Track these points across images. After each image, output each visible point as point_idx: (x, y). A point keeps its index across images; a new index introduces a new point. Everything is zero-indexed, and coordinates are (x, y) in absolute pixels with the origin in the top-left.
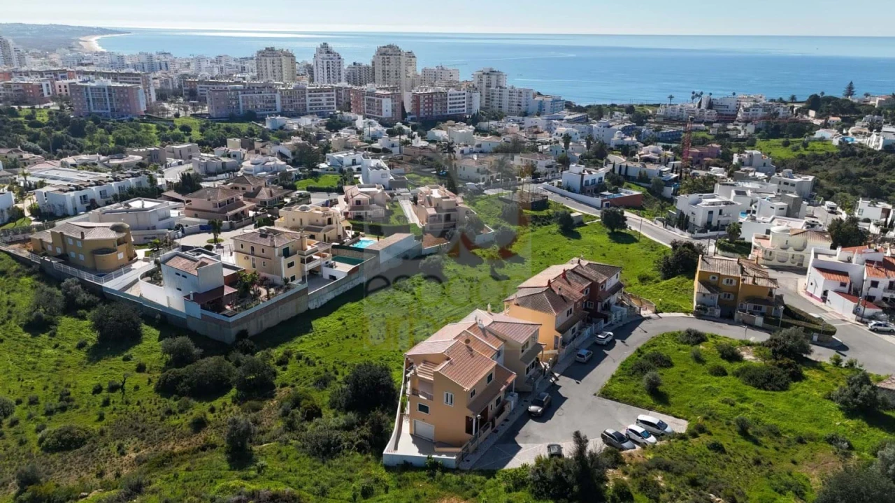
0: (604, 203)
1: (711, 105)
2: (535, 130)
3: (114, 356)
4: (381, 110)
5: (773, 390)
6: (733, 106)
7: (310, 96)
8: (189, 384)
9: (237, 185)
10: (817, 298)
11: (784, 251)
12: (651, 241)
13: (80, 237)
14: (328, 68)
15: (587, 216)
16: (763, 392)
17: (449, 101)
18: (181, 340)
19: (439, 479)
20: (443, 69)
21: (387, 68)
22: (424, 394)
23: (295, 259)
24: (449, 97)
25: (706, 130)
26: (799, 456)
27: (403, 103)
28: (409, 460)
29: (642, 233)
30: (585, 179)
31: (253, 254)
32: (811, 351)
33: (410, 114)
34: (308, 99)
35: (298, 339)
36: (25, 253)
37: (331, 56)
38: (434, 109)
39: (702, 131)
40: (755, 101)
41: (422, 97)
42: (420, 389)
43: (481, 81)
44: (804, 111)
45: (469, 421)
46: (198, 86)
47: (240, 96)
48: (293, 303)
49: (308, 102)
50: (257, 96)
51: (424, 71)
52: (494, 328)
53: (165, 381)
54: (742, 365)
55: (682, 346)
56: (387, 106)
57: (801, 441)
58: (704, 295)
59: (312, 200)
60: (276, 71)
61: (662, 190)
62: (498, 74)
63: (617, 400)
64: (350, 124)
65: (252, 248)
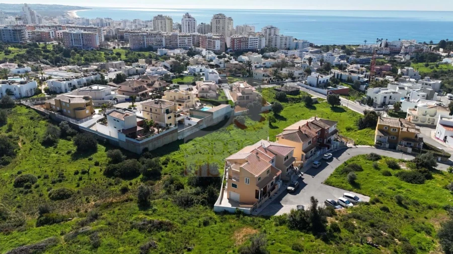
0: (329, 92)
1: (387, 45)
2: (294, 57)
3: (84, 158)
4: (215, 46)
5: (416, 183)
6: (398, 46)
7: (180, 39)
8: (120, 171)
9: (143, 80)
10: (441, 140)
11: (424, 117)
12: (353, 111)
13: (68, 102)
14: (189, 25)
15: (320, 98)
16: (411, 184)
17: (249, 42)
18: (116, 151)
19: (242, 219)
20: (246, 26)
21: (218, 25)
22: (235, 178)
23: (172, 115)
24: (249, 40)
25: (384, 58)
26: (428, 215)
27: (226, 43)
28: (227, 210)
29: (348, 107)
30: (319, 80)
31: (151, 112)
32: (437, 165)
33: (229, 48)
34: (179, 40)
35: (173, 153)
36: (42, 110)
37: (190, 19)
38: (242, 46)
39: (382, 58)
40: (411, 43)
41: (235, 40)
42: (233, 176)
43: (266, 32)
44: (437, 49)
45: (257, 192)
46: (125, 34)
47: (145, 39)
48: (170, 136)
49: (178, 42)
50: (153, 38)
51: (237, 27)
52: (271, 148)
53: (108, 170)
54: (400, 171)
55: (368, 161)
56: (218, 44)
57: (430, 208)
58: (380, 137)
59: (180, 88)
60: (163, 27)
61: (359, 87)
62: (275, 29)
63: (333, 186)
64: (199, 53)
65: (151, 109)
